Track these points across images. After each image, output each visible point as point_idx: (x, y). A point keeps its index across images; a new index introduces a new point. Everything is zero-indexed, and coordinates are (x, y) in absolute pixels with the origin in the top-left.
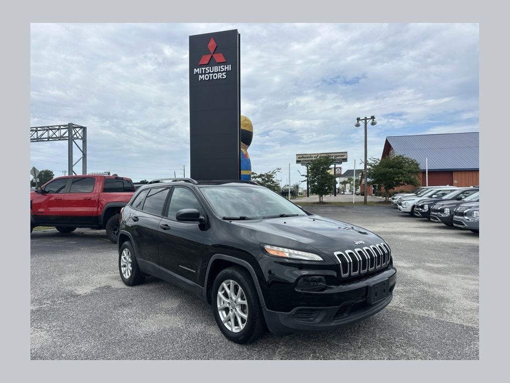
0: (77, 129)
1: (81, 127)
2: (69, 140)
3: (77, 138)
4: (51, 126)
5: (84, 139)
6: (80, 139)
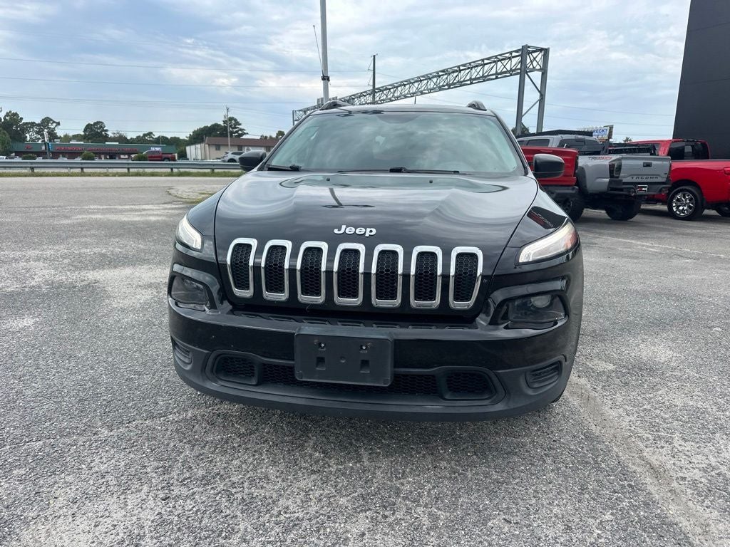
0: (535, 55)
1: (541, 50)
2: (520, 73)
3: (534, 69)
4: (500, 55)
5: (544, 71)
6: (538, 70)
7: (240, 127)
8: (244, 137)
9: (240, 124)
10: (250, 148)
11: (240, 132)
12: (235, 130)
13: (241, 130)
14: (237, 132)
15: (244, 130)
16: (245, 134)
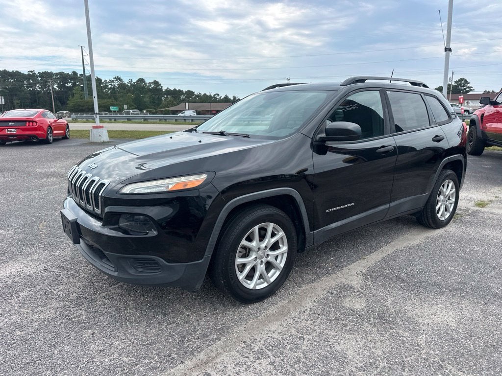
7: (468, 85)
8: (471, 93)
9: (469, 83)
10: (470, 101)
11: (468, 89)
12: (463, 88)
13: (469, 87)
14: (465, 89)
15: (471, 87)
16: (471, 90)
